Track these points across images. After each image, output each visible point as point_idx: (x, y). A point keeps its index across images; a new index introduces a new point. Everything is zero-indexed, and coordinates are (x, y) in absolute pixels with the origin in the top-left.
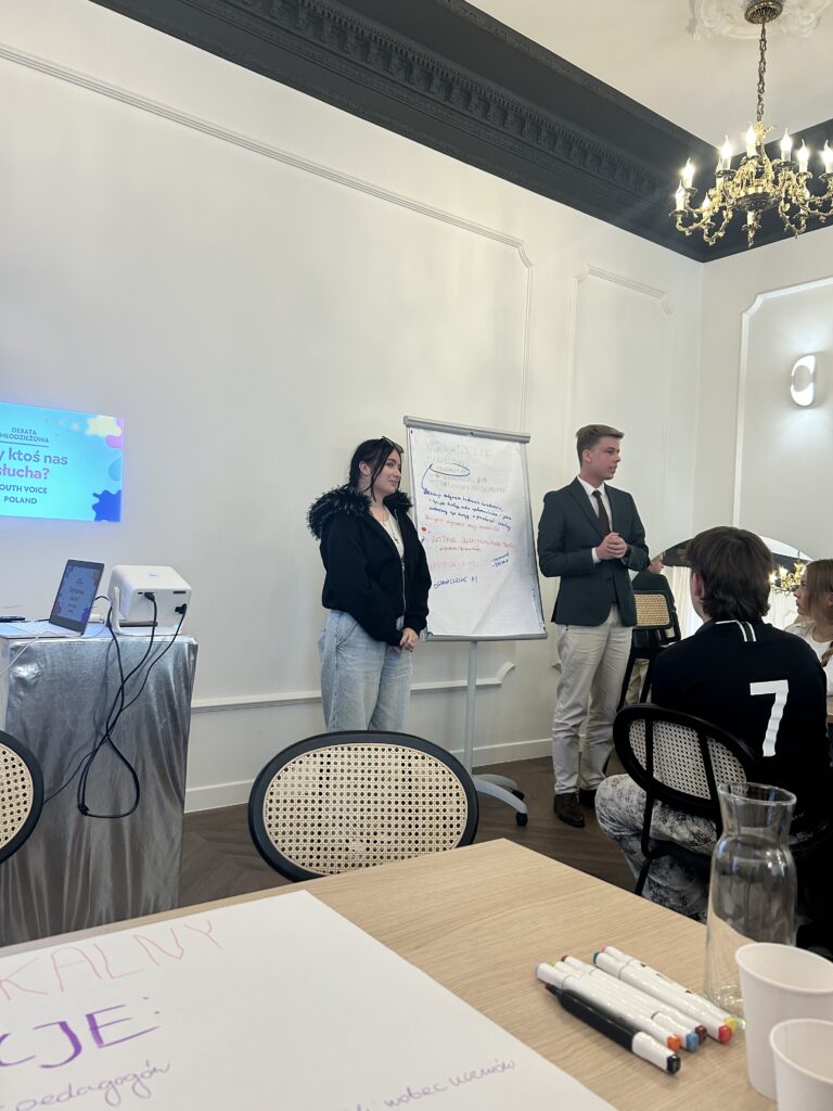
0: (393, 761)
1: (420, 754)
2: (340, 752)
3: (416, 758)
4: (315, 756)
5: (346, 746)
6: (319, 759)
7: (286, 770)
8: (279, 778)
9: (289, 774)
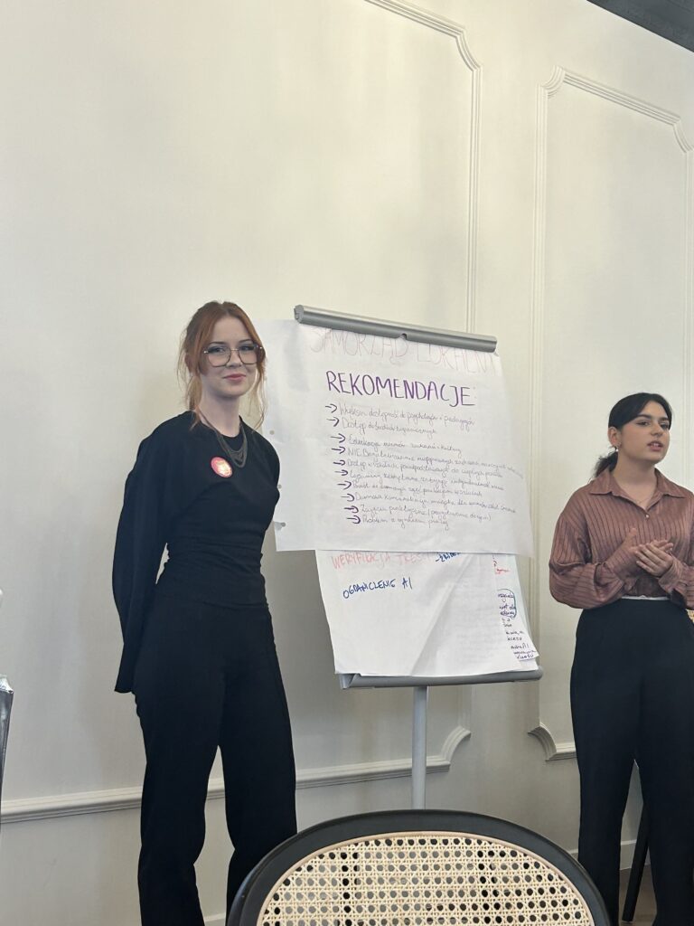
0: (463, 860)
1: (508, 847)
2: (373, 848)
3: (502, 854)
4: (332, 856)
5: (382, 837)
6: (339, 862)
7: (287, 882)
8: (276, 897)
9: (293, 889)
